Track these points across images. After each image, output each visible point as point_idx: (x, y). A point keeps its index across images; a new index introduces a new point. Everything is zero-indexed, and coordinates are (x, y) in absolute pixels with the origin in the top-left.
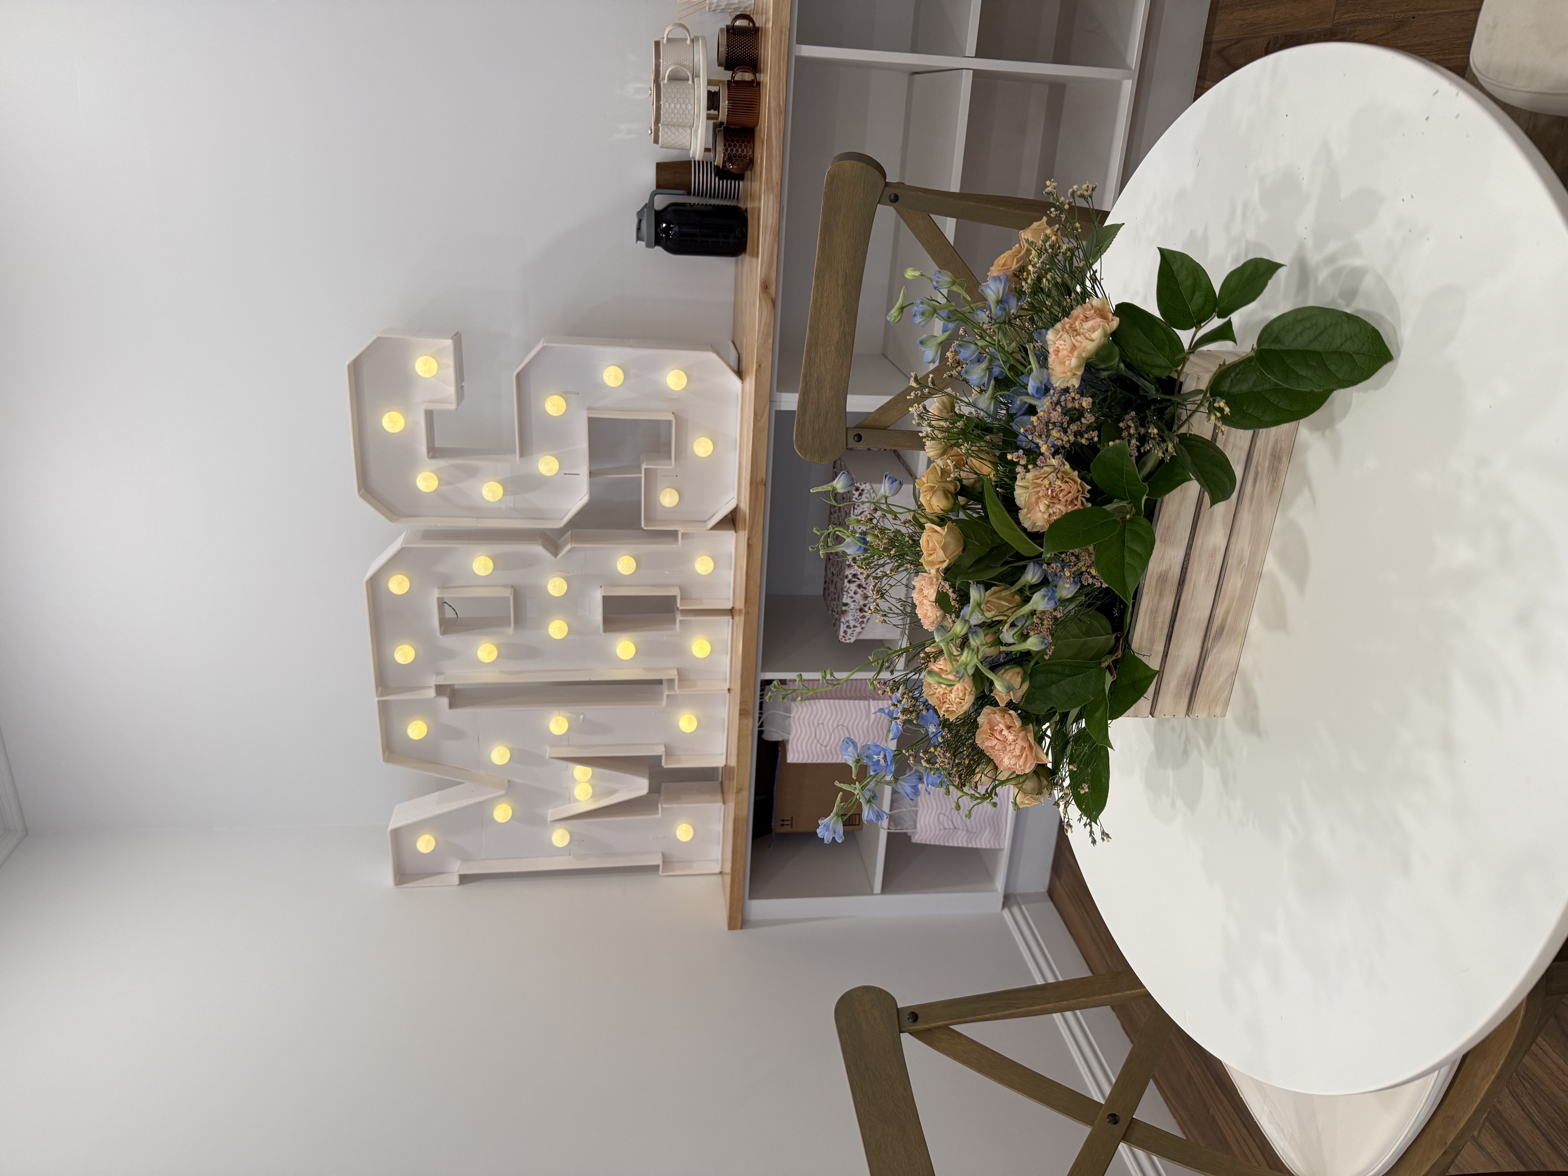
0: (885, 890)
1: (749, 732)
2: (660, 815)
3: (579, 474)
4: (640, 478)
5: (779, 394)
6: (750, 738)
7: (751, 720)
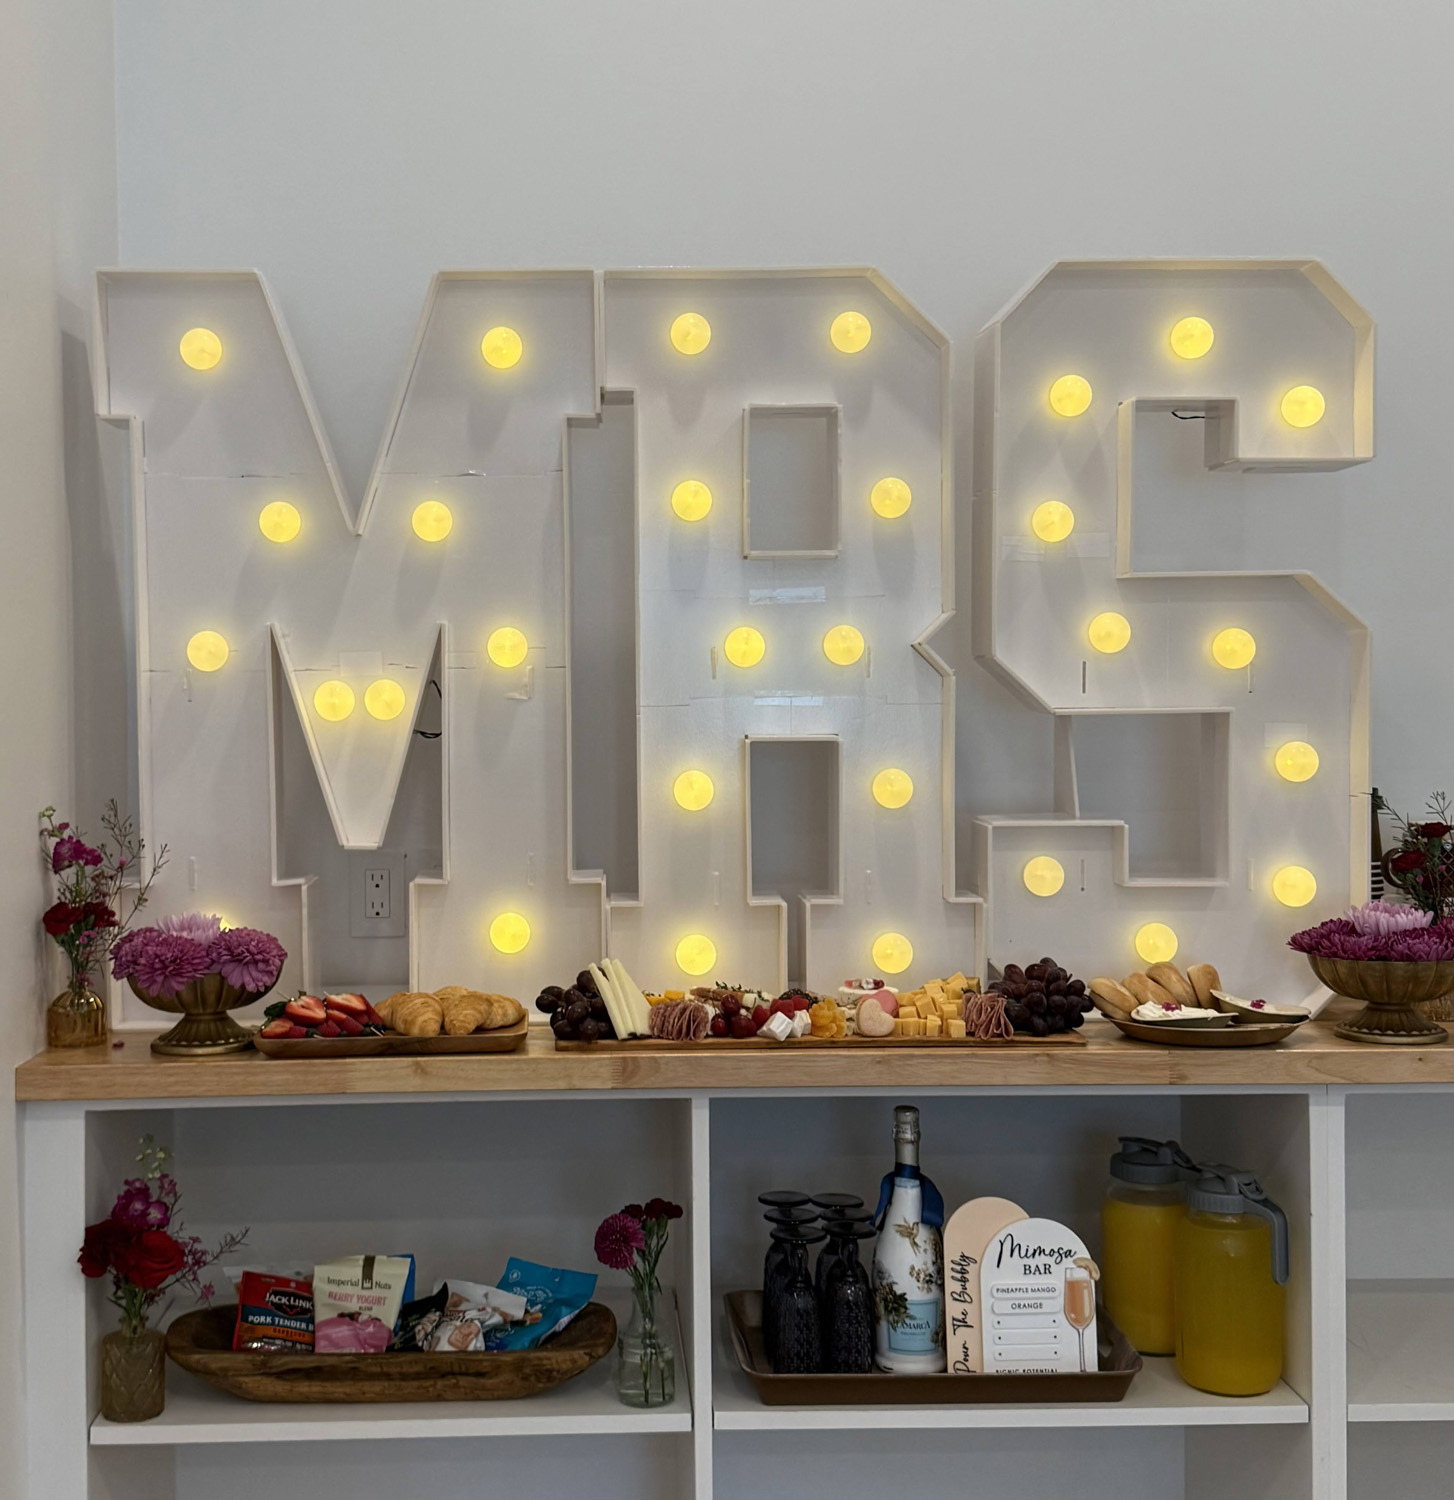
0: (97, 1453)
1: (578, 1084)
2: (275, 882)
3: (1084, 691)
4: (1073, 817)
5: (1343, 1100)
6: (562, 1085)
7: (609, 1085)
